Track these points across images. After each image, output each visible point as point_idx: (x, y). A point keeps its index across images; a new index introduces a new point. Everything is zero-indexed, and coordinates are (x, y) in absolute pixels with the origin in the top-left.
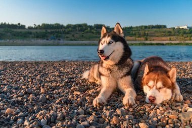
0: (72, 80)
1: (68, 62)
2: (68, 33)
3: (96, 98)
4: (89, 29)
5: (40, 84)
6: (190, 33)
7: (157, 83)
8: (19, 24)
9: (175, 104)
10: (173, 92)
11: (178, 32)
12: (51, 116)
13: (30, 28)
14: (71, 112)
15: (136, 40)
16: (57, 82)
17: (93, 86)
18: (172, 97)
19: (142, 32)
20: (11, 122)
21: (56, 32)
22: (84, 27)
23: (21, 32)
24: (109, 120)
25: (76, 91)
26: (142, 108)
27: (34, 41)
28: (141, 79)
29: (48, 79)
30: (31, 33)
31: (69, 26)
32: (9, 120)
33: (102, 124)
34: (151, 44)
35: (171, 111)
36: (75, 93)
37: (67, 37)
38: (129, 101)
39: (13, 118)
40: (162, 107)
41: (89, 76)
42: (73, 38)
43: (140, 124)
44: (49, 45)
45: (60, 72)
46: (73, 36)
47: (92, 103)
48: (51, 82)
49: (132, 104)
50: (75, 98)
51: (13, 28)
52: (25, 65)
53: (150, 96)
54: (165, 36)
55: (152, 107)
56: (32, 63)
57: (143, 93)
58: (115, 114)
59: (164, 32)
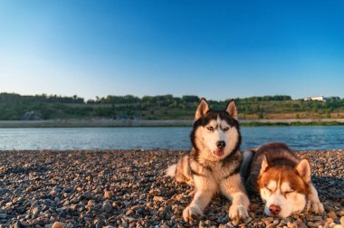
0: (151, 179)
1: (145, 151)
2: (144, 109)
3: (188, 208)
4: (175, 103)
5: (104, 184)
6: (328, 107)
7: (281, 184)
8: (75, 96)
9: (311, 218)
10: (307, 198)
11: (309, 106)
13: (91, 102)
15: (245, 118)
16: (129, 181)
17: (183, 187)
18: (306, 206)
19: (254, 107)
21: (127, 107)
22: (168, 100)
23: (77, 108)
25: (157, 195)
26: (260, 223)
27: (95, 121)
28: (256, 177)
29: (115, 177)
30: (91, 109)
31: (146, 99)
34: (269, 124)
36: (155, 198)
37: (143, 115)
38: (238, 212)
40: (292, 222)
41: (176, 172)
42: (152, 116)
44: (117, 126)
45: (133, 167)
46: (152, 113)
47: (181, 214)
48: (120, 181)
49: (244, 217)
50: (156, 207)
51: (67, 102)
52: (82, 155)
53: (272, 205)
54: (289, 111)
55: (275, 222)
56: (91, 153)
57: (261, 199)
59: (288, 106)
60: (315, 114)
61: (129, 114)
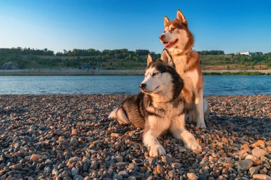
1: (105, 96)
2: (104, 61)
4: (130, 56)
5: (71, 124)
6: (253, 61)
8: (46, 49)
11: (238, 59)
12: (83, 163)
13: (59, 54)
14: (107, 159)
16: (92, 121)
20: (36, 171)
21: (90, 59)
22: (124, 54)
23: (48, 60)
24: (152, 169)
25: (113, 132)
27: (64, 70)
29: (80, 117)
30: (60, 61)
31: (106, 52)
32: (34, 168)
33: (143, 174)
35: (226, 158)
36: (112, 135)
37: (103, 66)
39: (39, 165)
40: (215, 153)
42: (111, 67)
43: (188, 174)
44: (82, 75)
45: (96, 109)
48: (84, 121)
50: (112, 142)
51: (39, 55)
52: (54, 99)
54: (222, 63)
55: (203, 153)
56: (61, 97)
58: (159, 161)
59: (221, 59)
60: (243, 66)
61: (91, 65)
